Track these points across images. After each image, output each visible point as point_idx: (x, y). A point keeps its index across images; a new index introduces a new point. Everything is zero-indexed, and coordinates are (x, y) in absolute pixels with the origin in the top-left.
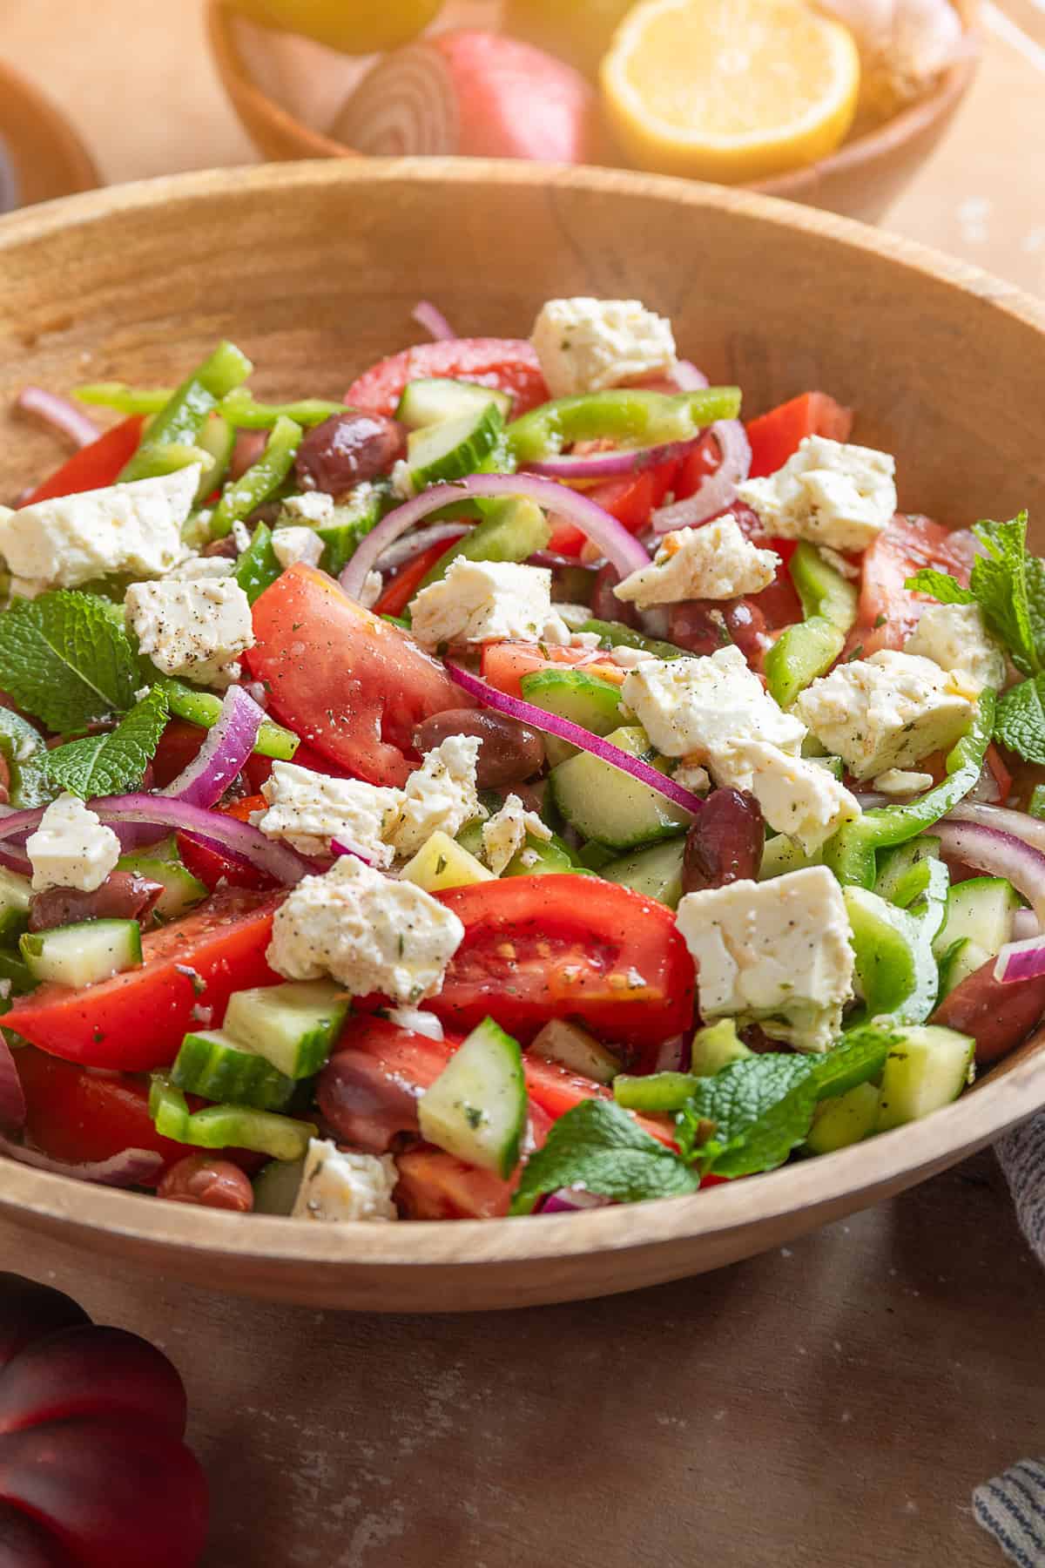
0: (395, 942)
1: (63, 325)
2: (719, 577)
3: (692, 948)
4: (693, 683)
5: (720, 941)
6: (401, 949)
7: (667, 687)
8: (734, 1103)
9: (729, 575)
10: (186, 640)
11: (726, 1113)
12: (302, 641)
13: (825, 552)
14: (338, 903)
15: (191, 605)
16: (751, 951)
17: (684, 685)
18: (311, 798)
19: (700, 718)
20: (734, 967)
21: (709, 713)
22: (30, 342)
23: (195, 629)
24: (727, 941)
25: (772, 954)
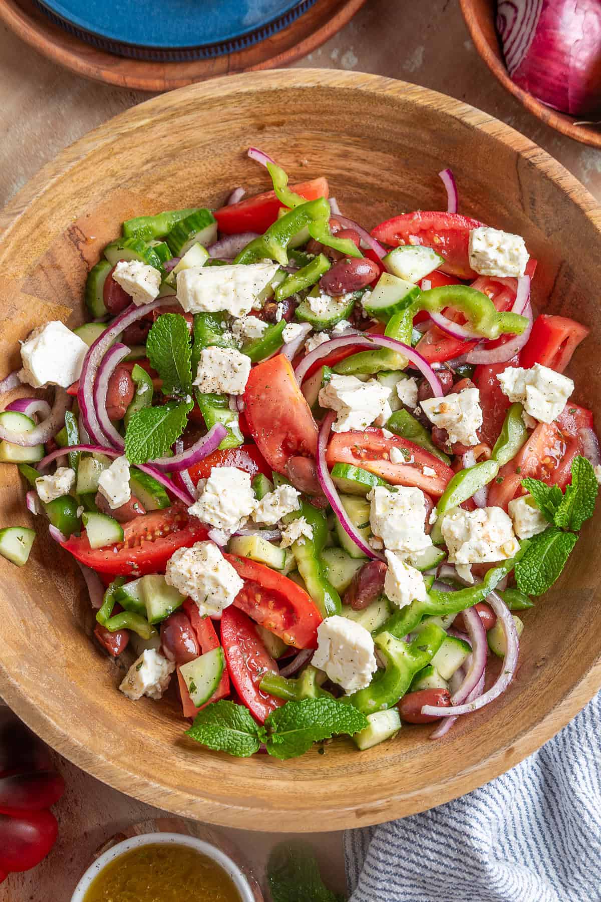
0: (205, 597)
1: (279, 124)
2: (454, 433)
3: (319, 641)
4: (395, 508)
5: (328, 645)
6: (206, 599)
7: (384, 504)
8: (293, 718)
9: (458, 435)
10: (215, 383)
11: (288, 721)
12: (266, 394)
13: (524, 414)
14: (188, 576)
15: (224, 368)
16: (335, 657)
17: (392, 505)
18: (212, 505)
19: (386, 528)
20: (328, 658)
21: (391, 528)
22: (261, 128)
23: (221, 379)
24: (331, 646)
25: (342, 664)
